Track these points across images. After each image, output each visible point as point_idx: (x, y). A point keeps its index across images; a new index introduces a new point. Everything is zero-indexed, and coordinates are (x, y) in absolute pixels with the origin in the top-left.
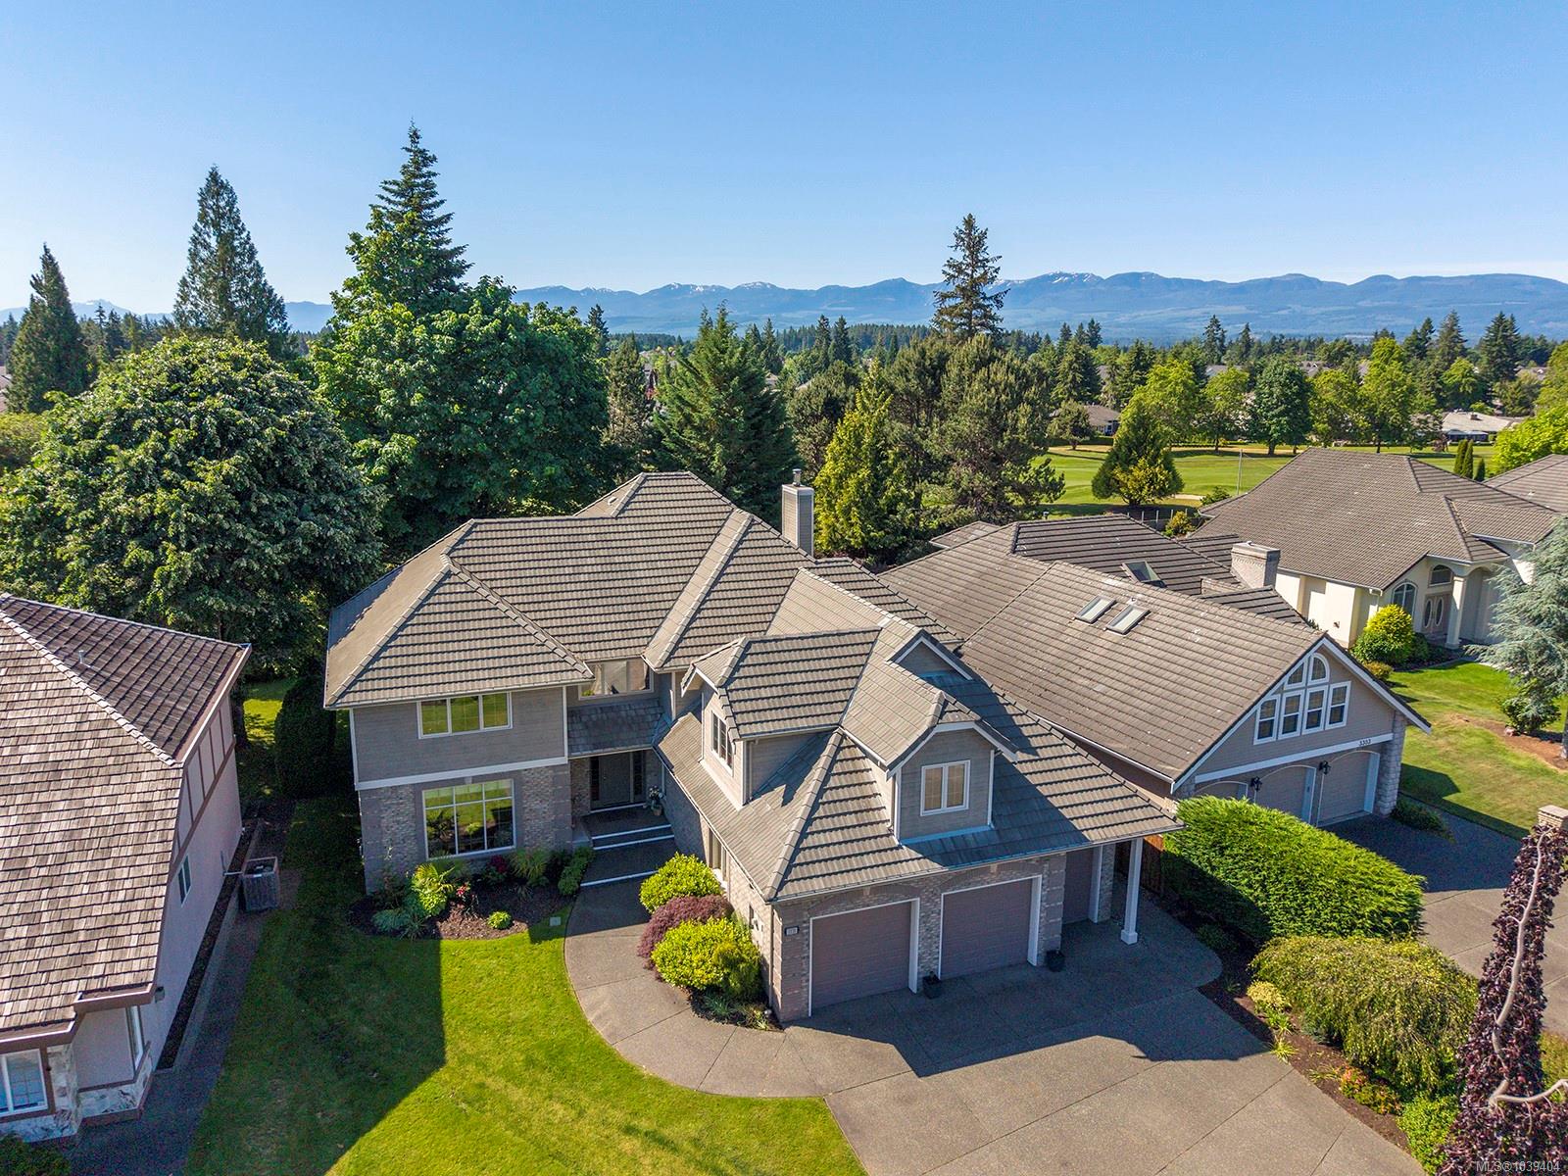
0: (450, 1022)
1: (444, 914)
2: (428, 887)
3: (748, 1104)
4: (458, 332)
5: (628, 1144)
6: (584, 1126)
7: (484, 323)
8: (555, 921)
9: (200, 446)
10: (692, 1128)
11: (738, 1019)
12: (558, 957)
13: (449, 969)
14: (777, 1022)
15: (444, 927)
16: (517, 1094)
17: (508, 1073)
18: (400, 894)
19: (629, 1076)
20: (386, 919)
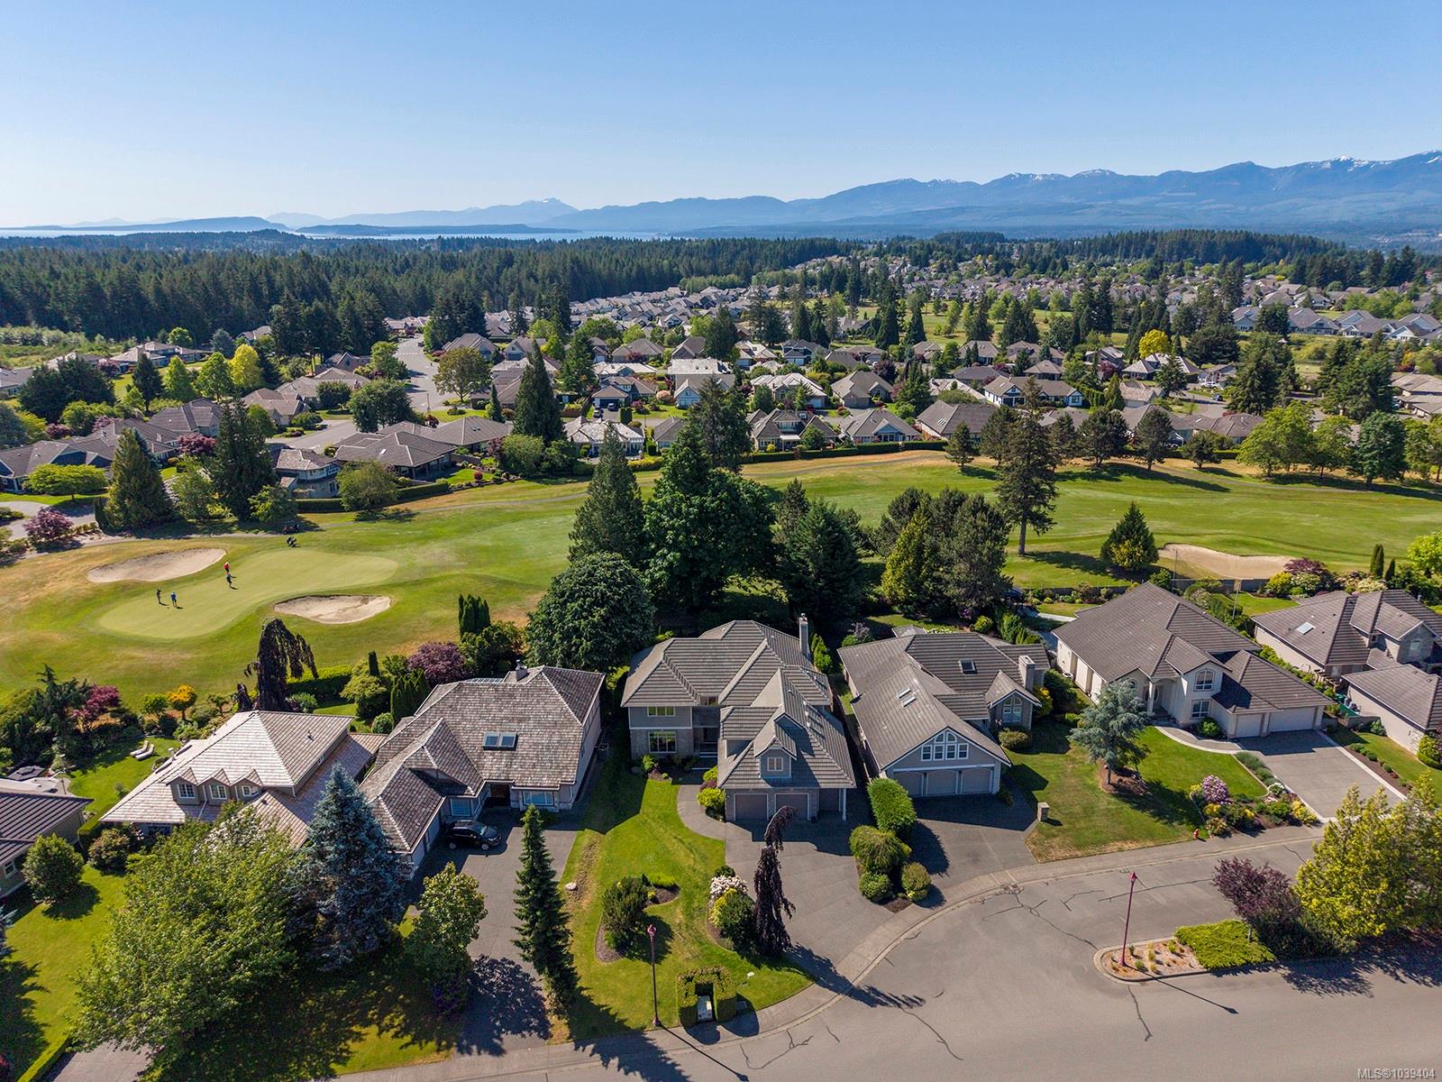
0: (644, 803)
1: (650, 771)
2: (647, 763)
3: (706, 838)
4: (701, 506)
5: (674, 841)
6: (666, 835)
7: (713, 502)
8: (680, 779)
9: (595, 603)
10: (690, 840)
11: (716, 818)
12: (677, 791)
13: (647, 788)
14: (725, 820)
15: (650, 775)
16: (653, 824)
17: (653, 819)
18: (639, 763)
19: (681, 825)
20: (635, 769)
